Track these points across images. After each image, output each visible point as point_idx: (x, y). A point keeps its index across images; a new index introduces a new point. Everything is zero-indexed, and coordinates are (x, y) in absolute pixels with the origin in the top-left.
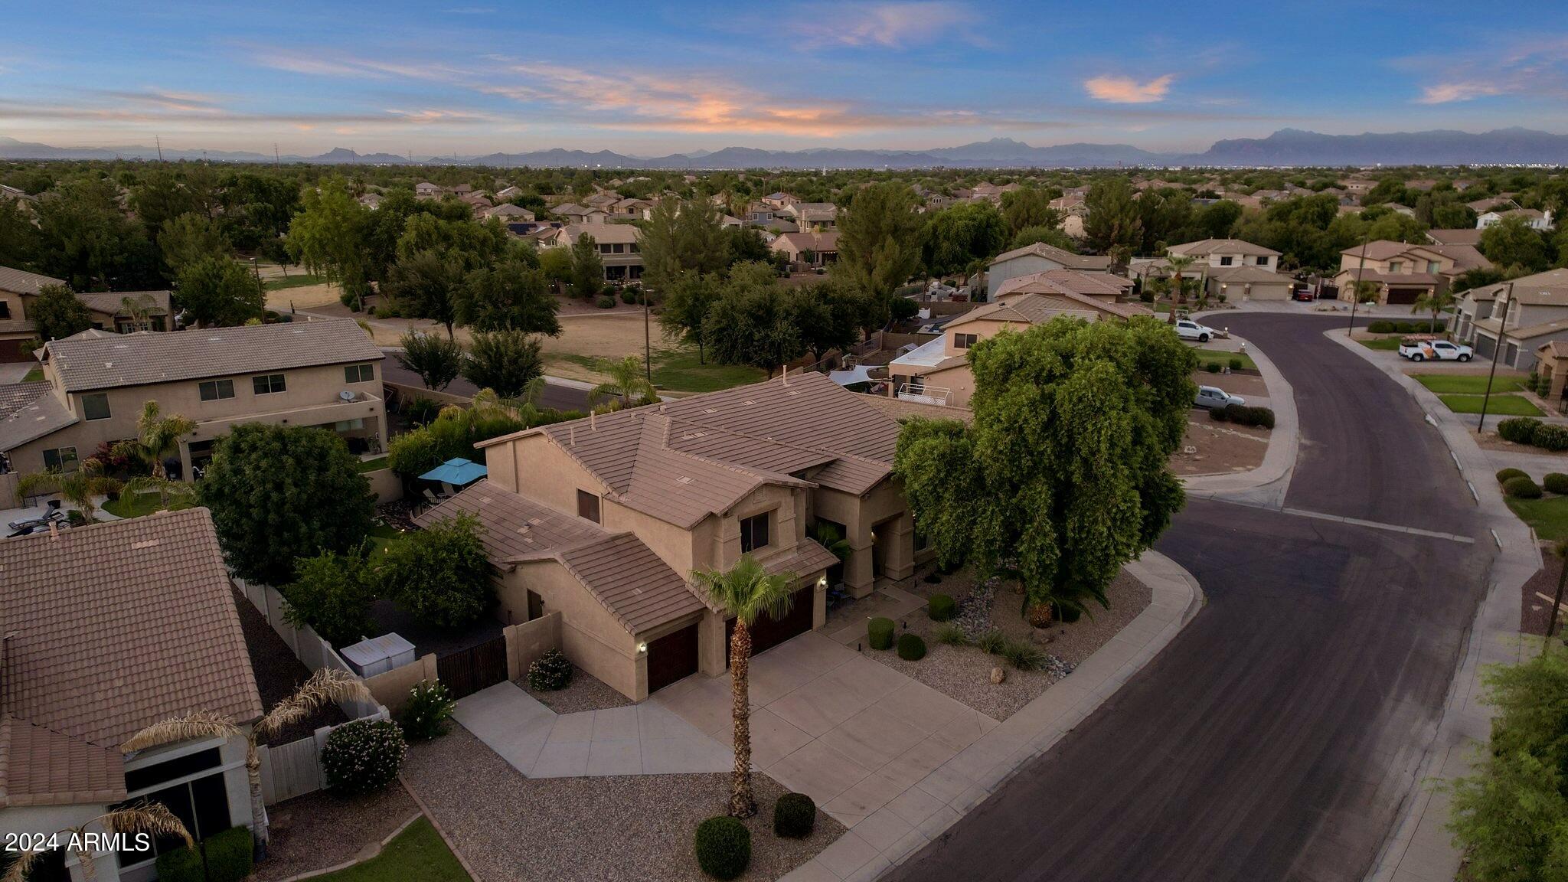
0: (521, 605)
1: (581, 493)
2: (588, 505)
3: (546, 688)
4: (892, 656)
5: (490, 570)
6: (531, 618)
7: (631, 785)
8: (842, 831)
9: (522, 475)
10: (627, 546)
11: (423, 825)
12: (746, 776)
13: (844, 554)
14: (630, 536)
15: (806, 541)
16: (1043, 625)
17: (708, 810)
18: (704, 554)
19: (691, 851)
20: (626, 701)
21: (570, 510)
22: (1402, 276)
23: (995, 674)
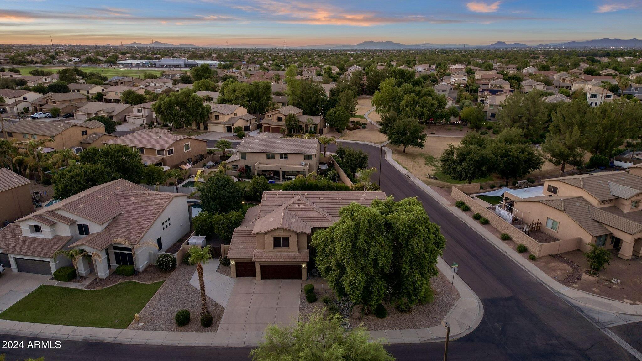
4: (305, 298)
8: (215, 331)
11: (162, 283)
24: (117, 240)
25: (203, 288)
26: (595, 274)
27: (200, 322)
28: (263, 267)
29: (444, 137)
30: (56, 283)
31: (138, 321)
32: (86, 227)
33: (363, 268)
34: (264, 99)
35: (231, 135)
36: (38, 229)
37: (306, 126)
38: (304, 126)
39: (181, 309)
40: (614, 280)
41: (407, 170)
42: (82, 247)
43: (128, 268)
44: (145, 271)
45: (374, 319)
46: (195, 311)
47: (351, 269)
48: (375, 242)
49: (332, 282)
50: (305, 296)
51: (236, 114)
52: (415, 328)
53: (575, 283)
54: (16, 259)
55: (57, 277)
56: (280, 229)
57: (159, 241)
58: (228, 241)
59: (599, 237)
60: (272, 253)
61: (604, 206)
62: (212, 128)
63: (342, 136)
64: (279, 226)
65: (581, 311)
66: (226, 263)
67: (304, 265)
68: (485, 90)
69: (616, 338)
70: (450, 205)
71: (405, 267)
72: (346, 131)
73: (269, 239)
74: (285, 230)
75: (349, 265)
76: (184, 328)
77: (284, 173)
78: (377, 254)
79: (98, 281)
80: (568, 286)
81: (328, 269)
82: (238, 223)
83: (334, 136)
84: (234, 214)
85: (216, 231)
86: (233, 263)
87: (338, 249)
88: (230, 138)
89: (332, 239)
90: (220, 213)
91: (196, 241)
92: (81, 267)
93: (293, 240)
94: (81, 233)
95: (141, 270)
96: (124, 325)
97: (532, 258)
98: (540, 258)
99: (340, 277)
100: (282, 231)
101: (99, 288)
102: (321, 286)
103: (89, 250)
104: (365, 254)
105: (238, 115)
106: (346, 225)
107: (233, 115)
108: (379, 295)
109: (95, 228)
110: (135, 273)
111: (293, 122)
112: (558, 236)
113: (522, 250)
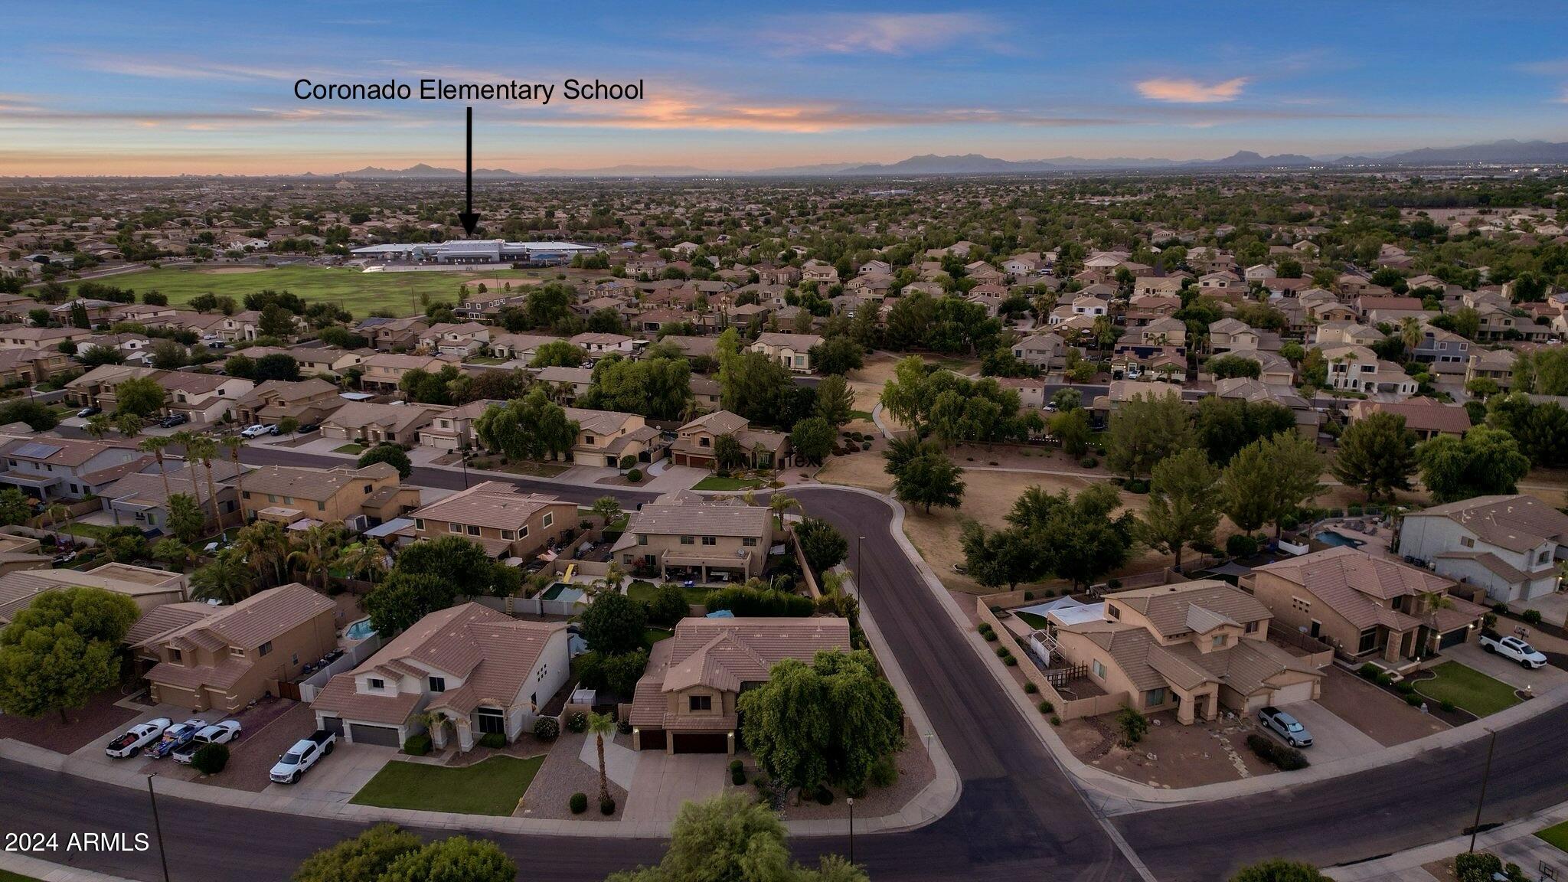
8: (616, 820)
24: (485, 700)
25: (602, 766)
26: (1128, 746)
27: (599, 808)
28: (676, 737)
29: (1012, 473)
30: (407, 758)
31: (524, 807)
32: (441, 681)
33: (795, 744)
34: (675, 394)
35: (614, 473)
36: (377, 684)
37: (754, 455)
38: (749, 455)
39: (574, 792)
40: (1150, 756)
41: (922, 555)
42: (442, 711)
43: (498, 738)
44: (518, 741)
45: (815, 806)
46: (593, 795)
47: (781, 743)
48: (809, 711)
49: (760, 759)
50: (731, 776)
51: (623, 431)
52: (865, 817)
53: (1097, 758)
54: (352, 725)
55: (408, 750)
56: (699, 685)
57: (534, 697)
58: (628, 697)
59: (1152, 692)
60: (688, 718)
61: (1174, 643)
62: (580, 459)
63: (821, 472)
64: (698, 682)
65: (1087, 796)
66: (626, 729)
67: (730, 735)
68: (1127, 349)
69: (1111, 830)
70: (971, 630)
71: (846, 741)
72: (831, 459)
73: (685, 700)
74: (705, 687)
75: (778, 739)
76: (580, 816)
77: (709, 569)
78: (810, 725)
79: (459, 756)
80: (1085, 763)
81: (756, 743)
82: (640, 671)
83: (807, 473)
84: (635, 657)
85: (610, 682)
86: (636, 731)
87: (765, 719)
88: (614, 481)
89: (759, 707)
90: (615, 655)
91: (583, 697)
92: (438, 738)
93: (716, 702)
94: (433, 688)
95: (513, 740)
96: (507, 812)
97: (1056, 722)
98: (1066, 722)
99: (770, 752)
100: (701, 689)
101: (464, 765)
102: (753, 763)
103: (452, 715)
104: (797, 726)
105: (628, 432)
106: (774, 691)
107: (619, 434)
108: (816, 774)
109: (452, 683)
110: (506, 744)
111: (728, 450)
112: (1106, 687)
113: (1047, 709)
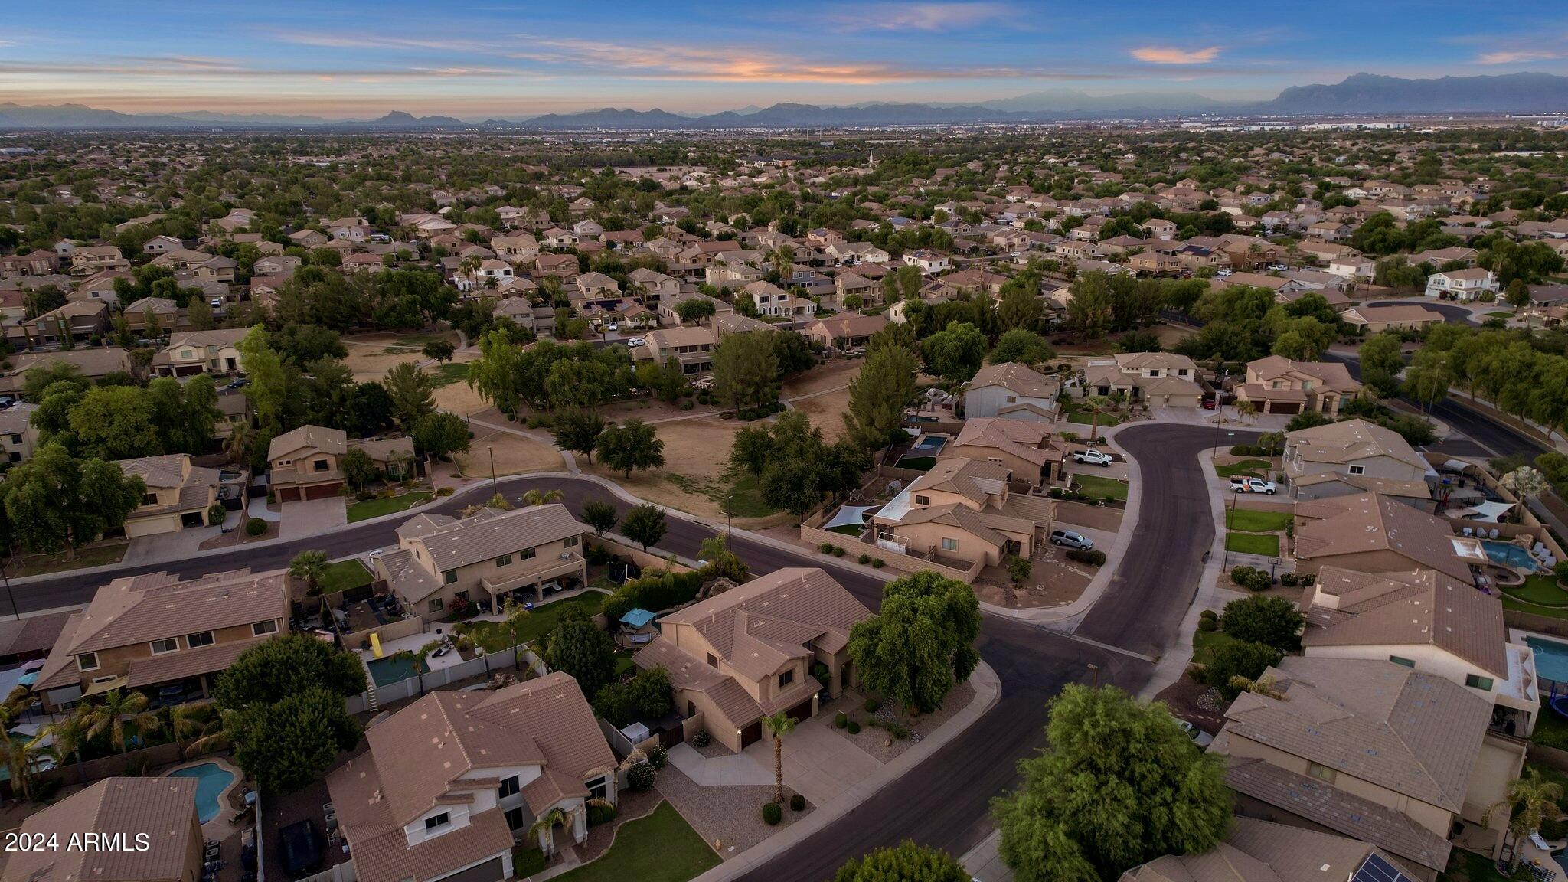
0: (685, 707)
1: (709, 655)
2: (712, 660)
3: (700, 746)
4: (845, 732)
5: (671, 689)
6: (690, 716)
7: (738, 789)
8: (815, 808)
9: (680, 639)
10: (730, 683)
11: (665, 804)
12: (781, 788)
13: (826, 683)
14: (732, 678)
15: (809, 677)
16: (915, 716)
17: (767, 800)
18: (764, 692)
19: (761, 814)
20: (733, 753)
21: (704, 661)
22: (1283, 392)
23: (887, 742)
26: (1025, 587)
27: (790, 809)
31: (722, 848)
32: (513, 780)
40: (1039, 587)
41: (685, 512)
44: (619, 803)
46: (768, 802)
50: (843, 730)
53: (1016, 602)
55: (520, 874)
56: (789, 660)
59: (1001, 546)
60: (780, 697)
61: (985, 508)
62: (136, 530)
64: (786, 657)
67: (816, 697)
69: (1084, 640)
70: (815, 554)
73: (777, 681)
74: (793, 660)
76: (783, 824)
80: (1014, 608)
83: (455, 473)
85: (644, 708)
86: (739, 733)
88: (224, 541)
92: (548, 843)
93: (799, 671)
94: (503, 794)
95: (617, 805)
100: (789, 664)
101: (603, 852)
103: (569, 805)
105: (185, 478)
109: (526, 775)
110: (614, 812)
112: (959, 557)
